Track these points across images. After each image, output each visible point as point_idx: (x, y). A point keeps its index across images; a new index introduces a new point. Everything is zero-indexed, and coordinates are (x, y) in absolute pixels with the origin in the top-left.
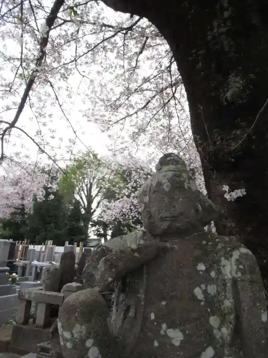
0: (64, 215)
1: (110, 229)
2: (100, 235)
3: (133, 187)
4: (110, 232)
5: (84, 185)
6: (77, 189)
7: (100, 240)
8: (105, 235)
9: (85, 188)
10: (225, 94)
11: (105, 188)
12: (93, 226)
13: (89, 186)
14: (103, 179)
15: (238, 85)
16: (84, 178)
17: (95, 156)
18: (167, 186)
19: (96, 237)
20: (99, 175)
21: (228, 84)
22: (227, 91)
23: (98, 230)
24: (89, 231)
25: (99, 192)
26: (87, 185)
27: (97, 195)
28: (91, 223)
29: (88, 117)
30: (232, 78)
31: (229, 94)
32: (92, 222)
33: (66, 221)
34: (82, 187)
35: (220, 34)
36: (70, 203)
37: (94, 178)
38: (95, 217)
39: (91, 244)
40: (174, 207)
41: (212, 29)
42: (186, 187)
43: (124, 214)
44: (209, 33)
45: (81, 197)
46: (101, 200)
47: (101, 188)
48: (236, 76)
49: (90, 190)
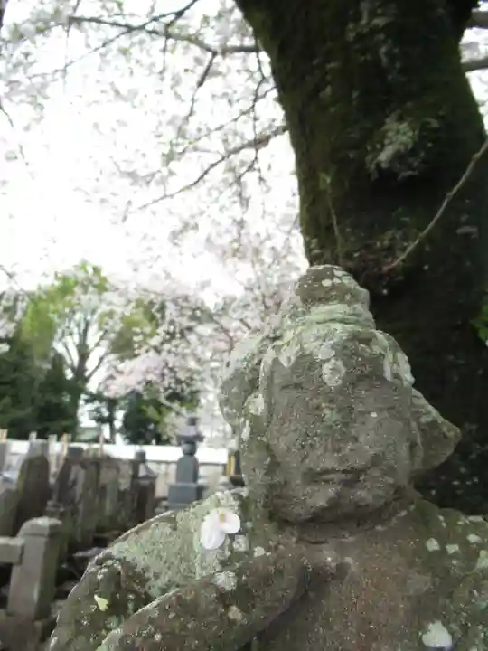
0: (32, 380)
1: (121, 409)
2: (101, 420)
3: (168, 333)
4: (120, 415)
5: (73, 325)
6: (60, 331)
7: (99, 430)
8: (110, 420)
9: (76, 330)
10: (376, 157)
11: (114, 332)
12: (87, 401)
13: (83, 326)
14: (111, 314)
15: (404, 138)
16: (74, 312)
17: (96, 270)
18: (334, 370)
19: (93, 424)
20: (104, 308)
21: (384, 136)
22: (382, 149)
23: (97, 410)
24: (80, 411)
25: (102, 338)
26: (78, 326)
27: (97, 345)
28: (83, 396)
29: (87, 193)
30: (391, 124)
31: (384, 157)
32: (87, 394)
33: (35, 393)
34: (68, 328)
35: (374, 31)
36: (45, 357)
37: (93, 312)
38: (92, 386)
39: (84, 437)
40: (356, 439)
41: (358, 17)
42: (388, 375)
43: (149, 383)
44: (351, 26)
45: (66, 347)
46: (106, 354)
47: (106, 331)
48: (401, 119)
49: (84, 335)
